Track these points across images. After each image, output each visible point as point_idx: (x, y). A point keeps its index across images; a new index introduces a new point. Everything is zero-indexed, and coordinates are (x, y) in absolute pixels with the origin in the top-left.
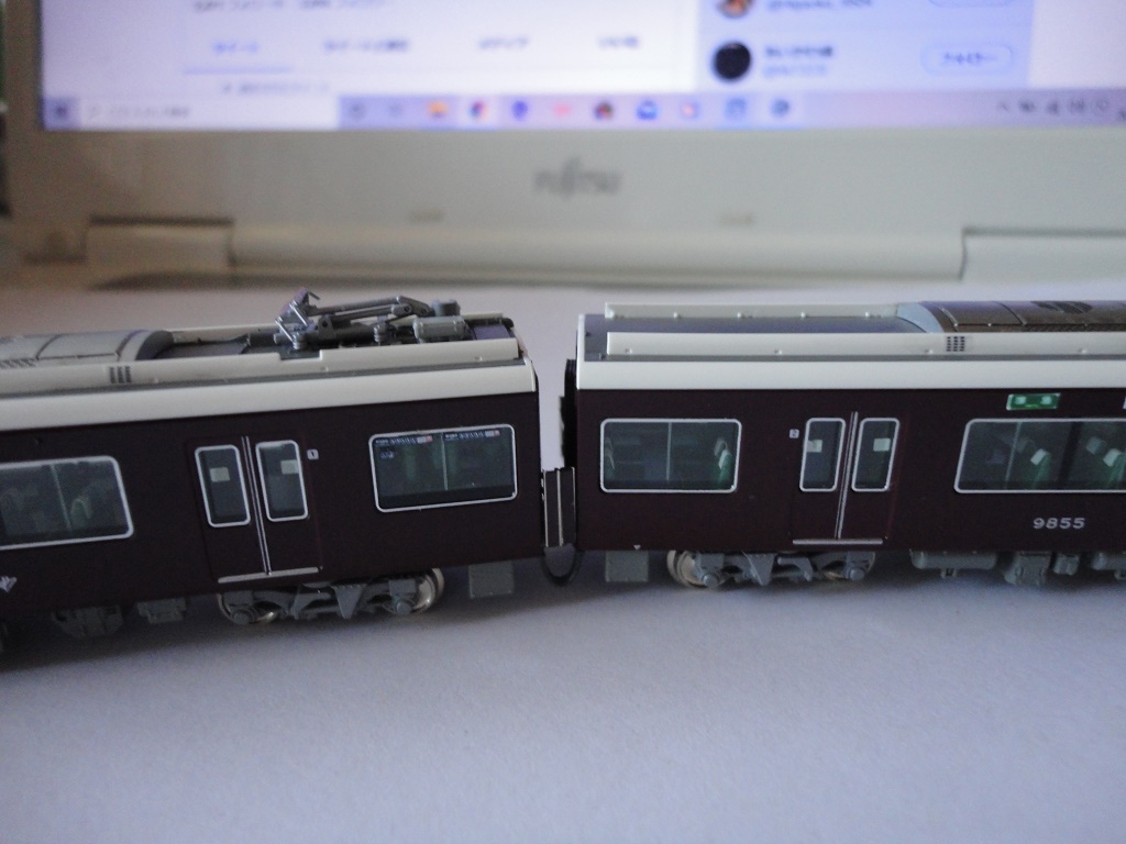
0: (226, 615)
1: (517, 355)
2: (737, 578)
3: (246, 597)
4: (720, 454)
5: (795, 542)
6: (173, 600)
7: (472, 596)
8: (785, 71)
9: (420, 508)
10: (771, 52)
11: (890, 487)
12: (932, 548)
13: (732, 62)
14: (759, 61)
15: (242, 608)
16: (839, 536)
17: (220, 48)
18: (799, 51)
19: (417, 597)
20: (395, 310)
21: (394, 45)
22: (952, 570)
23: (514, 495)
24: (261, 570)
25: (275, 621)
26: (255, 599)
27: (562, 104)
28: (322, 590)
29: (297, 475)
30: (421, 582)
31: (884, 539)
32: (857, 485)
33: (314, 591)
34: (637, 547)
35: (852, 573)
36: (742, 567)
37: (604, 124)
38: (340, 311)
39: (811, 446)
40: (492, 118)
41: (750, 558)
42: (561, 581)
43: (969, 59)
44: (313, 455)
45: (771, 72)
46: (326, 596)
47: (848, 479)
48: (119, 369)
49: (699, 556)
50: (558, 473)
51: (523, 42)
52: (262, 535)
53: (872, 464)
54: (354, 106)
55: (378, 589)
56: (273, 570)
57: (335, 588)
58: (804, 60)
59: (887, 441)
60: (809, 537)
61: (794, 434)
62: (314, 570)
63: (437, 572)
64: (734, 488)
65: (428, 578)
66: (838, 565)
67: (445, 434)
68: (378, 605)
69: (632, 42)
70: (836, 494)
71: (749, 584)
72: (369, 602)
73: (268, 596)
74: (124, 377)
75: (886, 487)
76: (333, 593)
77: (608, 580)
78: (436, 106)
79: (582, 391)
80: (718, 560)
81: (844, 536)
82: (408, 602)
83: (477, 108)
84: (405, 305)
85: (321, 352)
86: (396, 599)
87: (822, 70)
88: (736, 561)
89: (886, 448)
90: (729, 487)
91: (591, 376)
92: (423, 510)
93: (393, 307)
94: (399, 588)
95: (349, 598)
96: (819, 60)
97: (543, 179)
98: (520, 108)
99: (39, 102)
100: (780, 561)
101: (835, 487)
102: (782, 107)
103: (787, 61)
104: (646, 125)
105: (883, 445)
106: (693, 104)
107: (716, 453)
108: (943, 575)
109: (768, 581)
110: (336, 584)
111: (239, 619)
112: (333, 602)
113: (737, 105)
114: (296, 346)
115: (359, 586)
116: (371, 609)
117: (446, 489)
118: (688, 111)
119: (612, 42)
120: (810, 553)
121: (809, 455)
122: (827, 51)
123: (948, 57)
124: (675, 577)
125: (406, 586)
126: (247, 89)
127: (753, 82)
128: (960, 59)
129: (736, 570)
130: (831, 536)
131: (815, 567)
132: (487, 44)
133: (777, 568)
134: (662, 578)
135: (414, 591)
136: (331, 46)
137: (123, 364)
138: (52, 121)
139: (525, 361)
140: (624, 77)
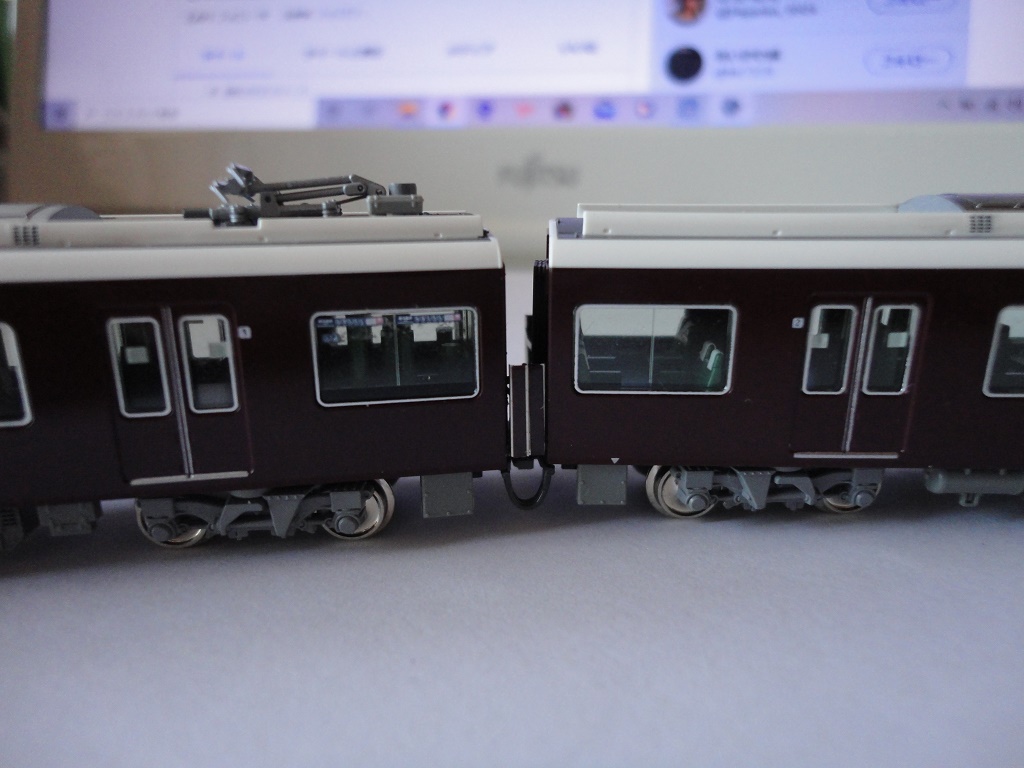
0: (143, 530)
1: (482, 234)
2: (727, 503)
3: (165, 508)
4: (708, 357)
5: (797, 456)
6: (80, 505)
7: (426, 516)
8: (734, 73)
9: (367, 403)
10: (723, 56)
11: (909, 389)
12: (952, 468)
13: (685, 64)
14: (710, 64)
15: (163, 521)
16: (848, 448)
17: (209, 56)
18: (747, 55)
19: (362, 515)
20: (347, 188)
21: (369, 52)
22: (974, 495)
23: (476, 392)
24: (181, 472)
25: (203, 543)
26: (177, 512)
27: (524, 105)
28: (254, 500)
29: (226, 360)
30: (368, 497)
31: (900, 453)
32: (870, 388)
33: (243, 501)
34: (615, 460)
35: (858, 498)
36: (732, 488)
37: (564, 125)
38: (286, 188)
39: (817, 339)
40: (459, 117)
41: (742, 476)
42: (528, 504)
43: (910, 61)
44: (245, 333)
45: (722, 73)
46: (257, 508)
47: (859, 379)
48: (25, 228)
49: (685, 475)
50: (527, 367)
51: (488, 48)
52: (184, 428)
53: (886, 362)
54: (330, 108)
55: (316, 504)
56: (196, 472)
57: (268, 498)
58: (753, 63)
59: (903, 336)
60: (814, 450)
61: (798, 323)
62: (244, 474)
63: (384, 483)
64: (727, 389)
65: (376, 494)
66: (840, 490)
67: (397, 316)
68: (317, 523)
69: (590, 48)
70: (846, 396)
71: (740, 513)
72: (308, 519)
73: (193, 509)
74: (31, 234)
75: (903, 390)
76: (265, 504)
77: (580, 502)
78: (407, 108)
79: (556, 270)
80: (706, 479)
81: (853, 450)
82: (352, 519)
83: (445, 109)
84: (358, 183)
85: (261, 222)
86: (339, 515)
87: (769, 72)
88: (727, 481)
89: (902, 344)
90: (722, 389)
91: (564, 255)
92: (370, 406)
93: (344, 187)
94: (342, 502)
95: (284, 511)
96: (765, 64)
97: (505, 173)
98: (485, 107)
99: (41, 106)
100: (777, 480)
101: (843, 389)
102: (732, 106)
103: (737, 64)
104: (604, 124)
105: (898, 340)
106: (648, 105)
107: (702, 357)
108: (962, 502)
109: (763, 505)
110: (268, 494)
111: (158, 536)
112: (265, 516)
113: (690, 106)
114: (233, 219)
115: (295, 497)
116: (310, 528)
117: (399, 384)
118: (643, 111)
119: (570, 48)
120: (815, 470)
121: (815, 351)
122: (774, 55)
123: (889, 59)
124: (656, 505)
125: (351, 498)
126: (232, 92)
127: (706, 84)
128: (900, 61)
129: (726, 493)
130: (838, 449)
131: (817, 491)
132: (457, 50)
133: (774, 490)
134: (640, 506)
135: (359, 506)
136: (311, 53)
137: (30, 224)
138: (51, 122)
139: (491, 238)
140: (583, 80)
